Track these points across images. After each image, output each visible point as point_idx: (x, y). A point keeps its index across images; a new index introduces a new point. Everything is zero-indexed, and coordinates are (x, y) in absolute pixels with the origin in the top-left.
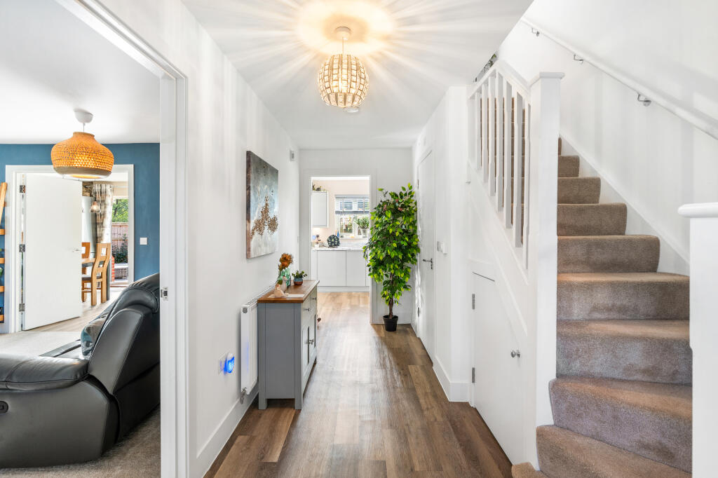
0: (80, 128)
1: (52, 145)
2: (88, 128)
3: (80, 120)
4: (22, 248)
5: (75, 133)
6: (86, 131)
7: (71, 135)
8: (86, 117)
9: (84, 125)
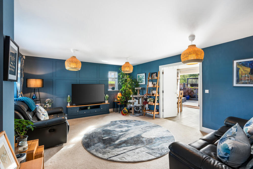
0: (190, 43)
1: (180, 55)
2: (194, 43)
3: (190, 40)
4: (163, 92)
5: (189, 46)
6: (193, 44)
7: (187, 47)
8: (193, 37)
9: (192, 42)
